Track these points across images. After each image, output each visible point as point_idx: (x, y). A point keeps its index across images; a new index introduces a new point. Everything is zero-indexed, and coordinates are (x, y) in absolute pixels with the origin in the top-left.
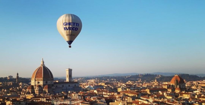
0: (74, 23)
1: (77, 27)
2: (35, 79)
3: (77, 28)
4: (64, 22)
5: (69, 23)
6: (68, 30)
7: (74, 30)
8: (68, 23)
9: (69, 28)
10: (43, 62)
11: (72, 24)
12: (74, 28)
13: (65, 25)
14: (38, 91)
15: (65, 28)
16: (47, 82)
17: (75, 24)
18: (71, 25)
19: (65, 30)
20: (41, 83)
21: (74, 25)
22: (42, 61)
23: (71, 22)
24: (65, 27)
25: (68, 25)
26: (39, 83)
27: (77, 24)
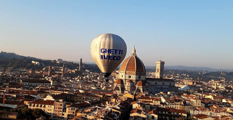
0: (116, 50)
1: (120, 55)
2: (126, 72)
3: (120, 57)
4: (101, 48)
5: (109, 50)
6: (106, 59)
7: (115, 60)
8: (107, 50)
9: (109, 57)
10: (135, 51)
11: (113, 51)
12: (116, 57)
13: (103, 52)
14: (129, 88)
15: (102, 56)
16: (140, 77)
17: (118, 52)
18: (111, 52)
19: (102, 58)
20: (134, 77)
21: (116, 53)
22: (134, 49)
23: (111, 48)
24: (102, 54)
25: (107, 52)
26: (130, 77)
27: (120, 51)
